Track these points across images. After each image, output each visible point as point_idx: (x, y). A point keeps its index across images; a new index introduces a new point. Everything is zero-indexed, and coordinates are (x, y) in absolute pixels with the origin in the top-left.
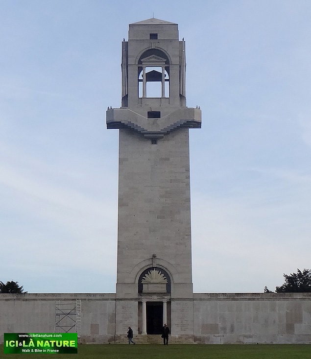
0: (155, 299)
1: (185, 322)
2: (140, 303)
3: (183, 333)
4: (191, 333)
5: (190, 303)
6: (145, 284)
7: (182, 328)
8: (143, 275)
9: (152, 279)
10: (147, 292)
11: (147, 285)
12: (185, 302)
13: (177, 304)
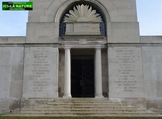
0: (84, 44)
1: (131, 78)
2: (62, 52)
3: (128, 95)
4: (140, 95)
5: (137, 50)
6: (68, 23)
7: (125, 88)
8: (67, 12)
9: (79, 16)
10: (71, 34)
11: (71, 25)
12: (129, 48)
13: (117, 51)
